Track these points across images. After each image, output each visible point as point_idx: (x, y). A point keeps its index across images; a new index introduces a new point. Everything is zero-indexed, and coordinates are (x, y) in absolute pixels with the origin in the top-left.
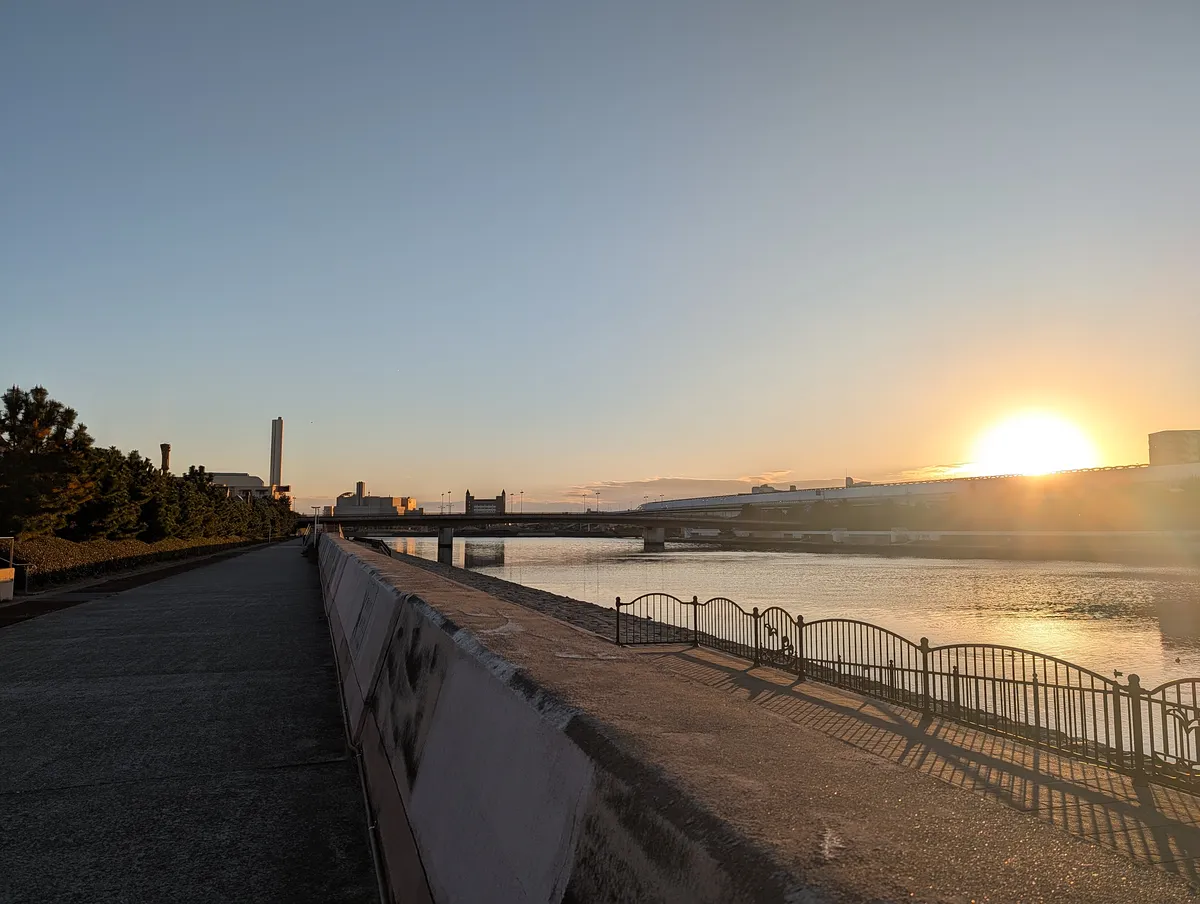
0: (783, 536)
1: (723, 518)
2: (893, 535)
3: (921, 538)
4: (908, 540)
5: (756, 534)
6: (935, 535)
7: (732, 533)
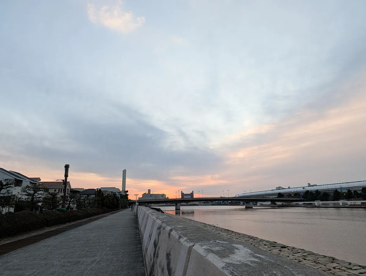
0: (295, 204)
2: (341, 202)
3: (352, 204)
4: (347, 204)
5: (284, 203)
6: (359, 202)
7: (275, 203)
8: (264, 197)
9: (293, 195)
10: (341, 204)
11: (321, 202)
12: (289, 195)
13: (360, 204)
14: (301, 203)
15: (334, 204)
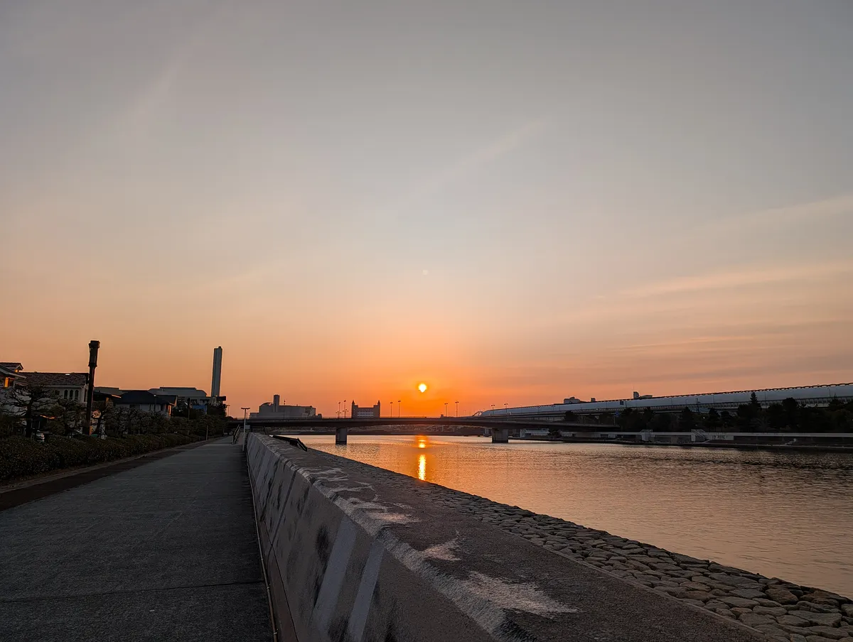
0: (599, 437)
1: (549, 422)
2: (693, 435)
3: (717, 438)
4: (706, 440)
5: (578, 435)
6: (729, 436)
7: (558, 434)
8: (535, 419)
9: (597, 417)
10: (693, 439)
11: (654, 434)
12: (590, 415)
13: (732, 439)
14: (612, 434)
15: (681, 438)
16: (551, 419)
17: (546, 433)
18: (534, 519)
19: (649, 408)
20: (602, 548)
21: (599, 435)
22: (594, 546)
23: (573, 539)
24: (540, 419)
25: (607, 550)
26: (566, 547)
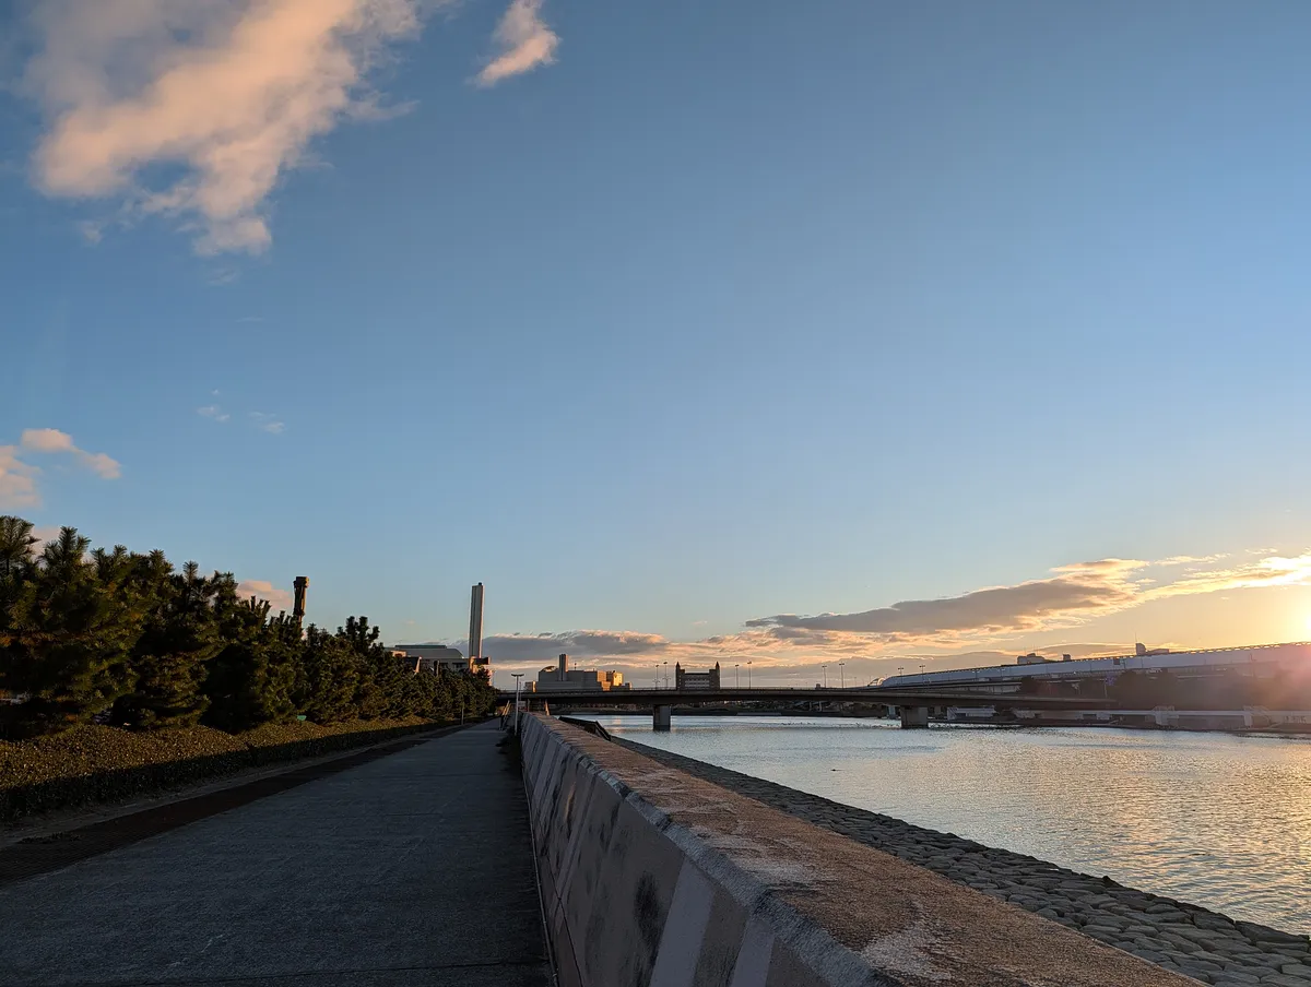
0: (1082, 718)
1: (994, 694)
2: (1248, 715)
3: (1290, 721)
7: (1010, 713)
8: (971, 689)
9: (1076, 686)
10: (1248, 722)
11: (1176, 714)
12: (1064, 683)
14: (1105, 714)
15: (1224, 719)
16: (997, 690)
17: (990, 712)
18: (985, 856)
19: (1164, 669)
20: (1109, 909)
21: (1080, 714)
22: (1096, 906)
23: (1057, 893)
24: (981, 689)
25: (1121, 913)
26: (1044, 906)
